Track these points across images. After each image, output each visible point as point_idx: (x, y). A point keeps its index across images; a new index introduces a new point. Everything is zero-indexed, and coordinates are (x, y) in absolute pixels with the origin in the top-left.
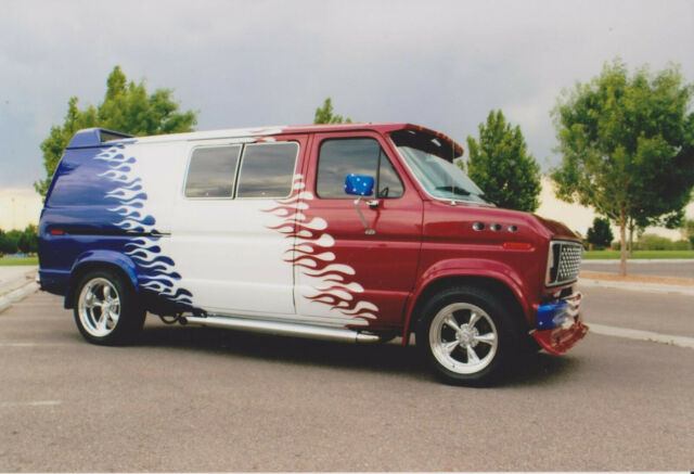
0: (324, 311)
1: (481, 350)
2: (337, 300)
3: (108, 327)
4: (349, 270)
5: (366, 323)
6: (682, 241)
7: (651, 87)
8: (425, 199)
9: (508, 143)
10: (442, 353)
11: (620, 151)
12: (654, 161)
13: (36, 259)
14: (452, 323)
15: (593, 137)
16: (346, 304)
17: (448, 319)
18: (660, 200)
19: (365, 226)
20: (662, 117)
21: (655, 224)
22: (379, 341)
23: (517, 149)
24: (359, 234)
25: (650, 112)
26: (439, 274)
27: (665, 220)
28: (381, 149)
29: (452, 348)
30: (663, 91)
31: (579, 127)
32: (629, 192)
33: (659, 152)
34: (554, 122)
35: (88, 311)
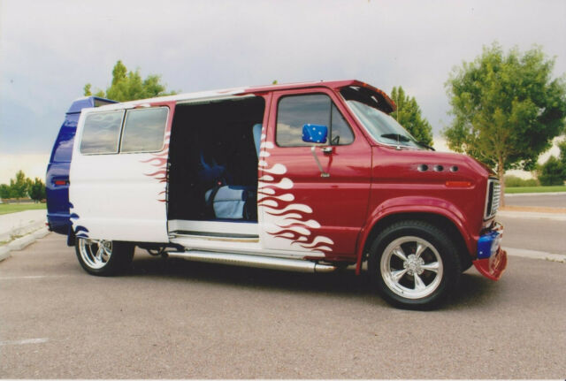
0: (285, 245)
1: (427, 278)
2: (297, 236)
3: (103, 261)
4: (307, 209)
5: (323, 255)
6: (532, 180)
7: (520, 63)
8: (373, 145)
9: (408, 111)
10: (391, 279)
11: (498, 113)
12: (525, 118)
13: (45, 205)
14: (400, 254)
15: (477, 103)
16: (305, 239)
17: (396, 250)
18: (529, 149)
19: (321, 170)
20: (530, 86)
21: (515, 168)
22: (335, 270)
23: (414, 115)
24: (315, 177)
25: (521, 82)
26: (387, 212)
27: (523, 164)
28: (332, 102)
29: (400, 276)
30: (530, 66)
31: (466, 95)
32: (506, 143)
33: (529, 112)
34: (447, 92)
35: (87, 247)
